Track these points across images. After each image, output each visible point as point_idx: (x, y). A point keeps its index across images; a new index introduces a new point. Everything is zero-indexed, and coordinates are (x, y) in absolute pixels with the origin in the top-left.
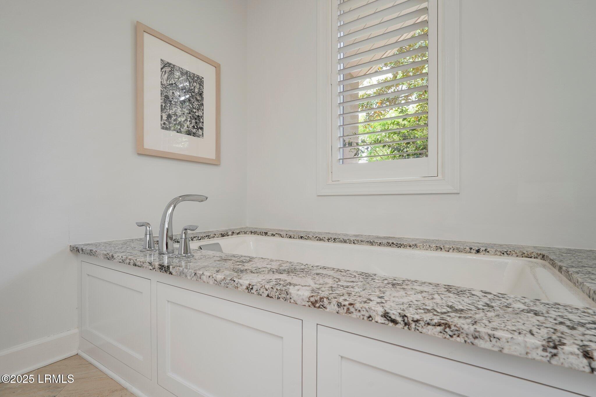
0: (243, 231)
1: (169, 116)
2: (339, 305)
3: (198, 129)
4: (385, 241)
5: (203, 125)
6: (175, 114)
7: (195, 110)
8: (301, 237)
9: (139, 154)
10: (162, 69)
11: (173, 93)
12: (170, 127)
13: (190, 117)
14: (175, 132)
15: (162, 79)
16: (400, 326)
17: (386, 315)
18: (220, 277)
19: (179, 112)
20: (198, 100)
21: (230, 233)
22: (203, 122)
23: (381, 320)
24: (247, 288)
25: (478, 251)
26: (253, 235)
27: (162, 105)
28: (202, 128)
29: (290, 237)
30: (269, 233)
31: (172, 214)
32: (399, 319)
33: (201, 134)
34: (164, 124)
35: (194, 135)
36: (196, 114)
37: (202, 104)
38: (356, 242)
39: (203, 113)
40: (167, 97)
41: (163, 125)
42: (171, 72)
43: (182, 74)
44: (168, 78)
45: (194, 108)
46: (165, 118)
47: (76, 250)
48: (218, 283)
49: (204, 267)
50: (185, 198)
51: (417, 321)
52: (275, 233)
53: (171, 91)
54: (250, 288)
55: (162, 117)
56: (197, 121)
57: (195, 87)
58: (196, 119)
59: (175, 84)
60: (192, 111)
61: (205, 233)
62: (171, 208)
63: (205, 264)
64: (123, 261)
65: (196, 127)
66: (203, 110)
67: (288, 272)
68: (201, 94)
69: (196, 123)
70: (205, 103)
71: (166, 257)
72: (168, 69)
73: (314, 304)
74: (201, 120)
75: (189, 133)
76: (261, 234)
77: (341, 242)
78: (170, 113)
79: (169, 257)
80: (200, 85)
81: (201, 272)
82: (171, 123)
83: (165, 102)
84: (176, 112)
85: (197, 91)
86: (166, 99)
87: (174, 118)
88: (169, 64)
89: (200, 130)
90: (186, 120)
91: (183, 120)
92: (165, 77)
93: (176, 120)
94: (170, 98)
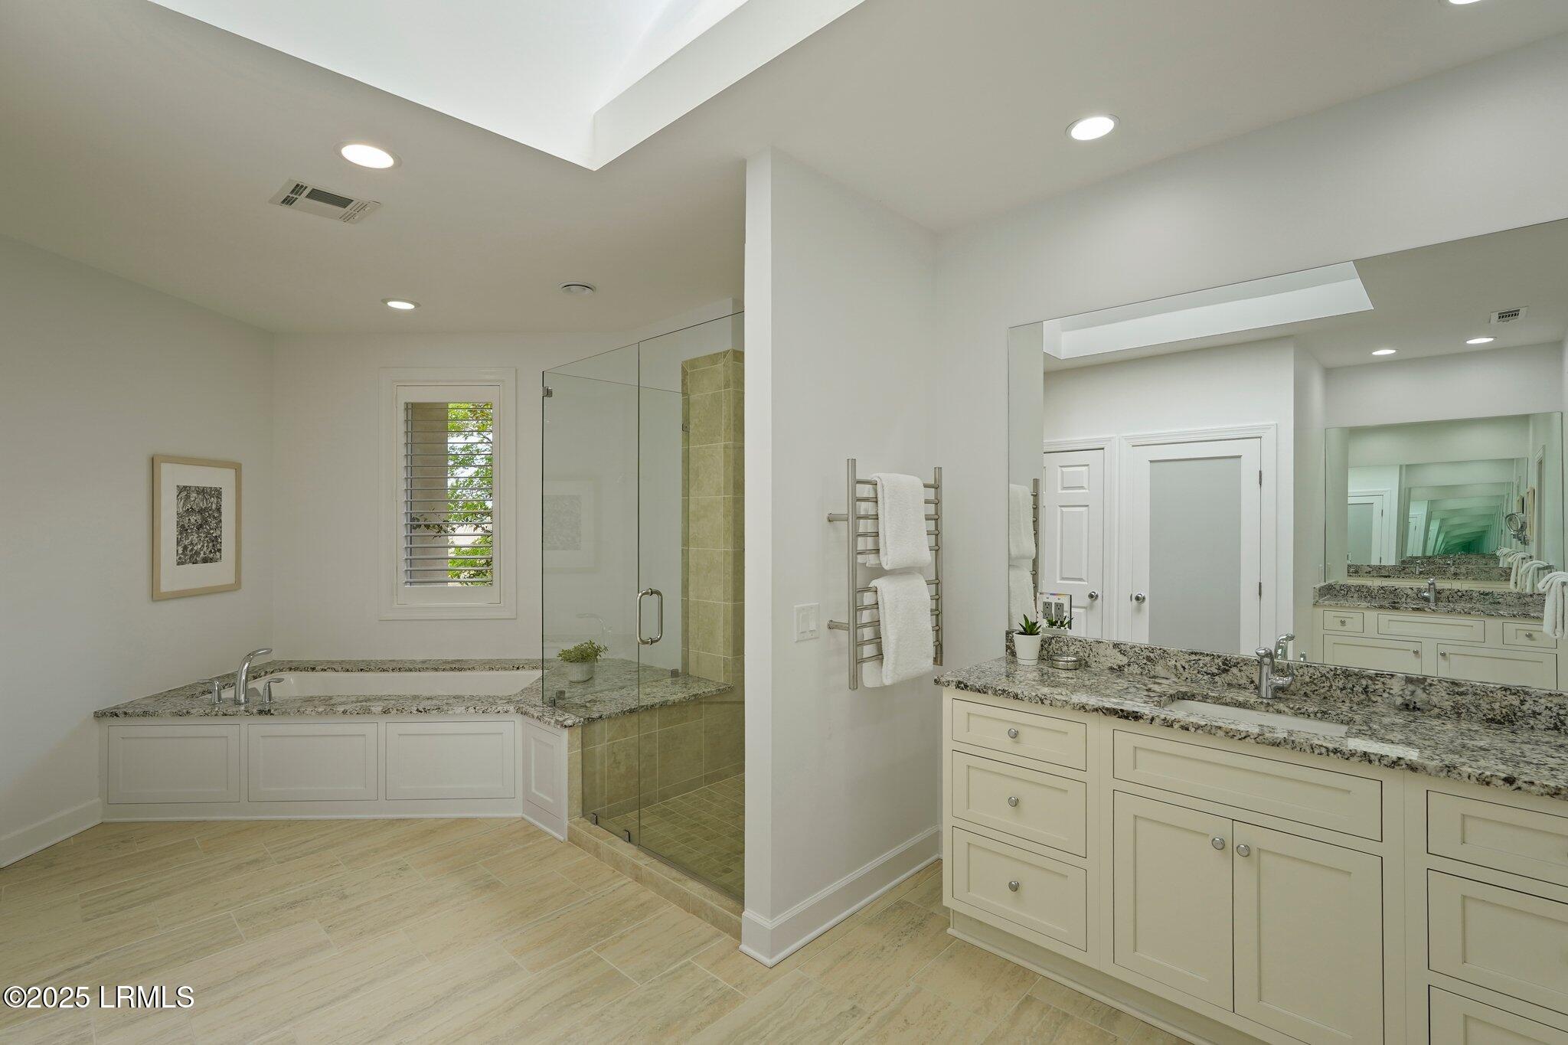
0: (277, 668)
1: (185, 548)
3: (215, 552)
4: (448, 666)
5: (221, 546)
6: (192, 544)
7: (212, 532)
8: (361, 670)
9: (155, 601)
10: (178, 496)
11: (189, 519)
12: (186, 560)
13: (207, 541)
14: (191, 565)
15: (178, 507)
19: (196, 540)
20: (215, 518)
22: (221, 542)
25: (518, 668)
26: (292, 672)
27: (178, 538)
28: (220, 550)
29: (348, 670)
33: (219, 556)
34: (180, 558)
35: (211, 561)
36: (214, 535)
37: (221, 521)
38: (421, 670)
39: (221, 532)
40: (183, 526)
41: (179, 561)
42: (188, 497)
43: (198, 493)
44: (184, 505)
45: (211, 529)
46: (180, 552)
47: (100, 715)
52: (326, 668)
53: (187, 518)
55: (177, 551)
56: (215, 543)
57: (211, 503)
58: (213, 541)
59: (191, 508)
60: (209, 533)
65: (213, 551)
66: (221, 528)
68: (219, 510)
69: (213, 545)
70: (223, 518)
72: (184, 494)
73: (384, 712)
74: (219, 540)
75: (205, 560)
76: (306, 669)
77: (406, 670)
78: (186, 543)
79: (253, 705)
80: (218, 498)
82: (188, 556)
83: (181, 533)
84: (191, 541)
85: (214, 506)
86: (183, 530)
87: (190, 548)
88: (185, 487)
89: (217, 553)
90: (203, 546)
91: (199, 547)
92: (182, 503)
93: (192, 549)
94: (186, 526)
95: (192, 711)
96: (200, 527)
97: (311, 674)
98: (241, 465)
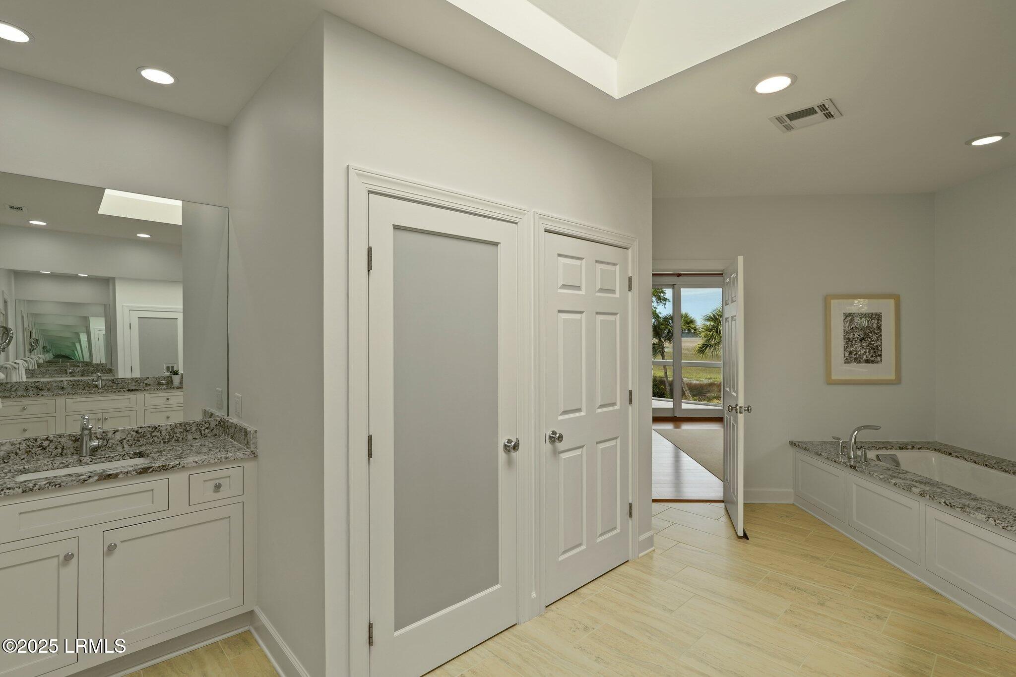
1: (851, 353)
2: (930, 497)
3: (876, 356)
5: (881, 353)
6: (856, 350)
7: (873, 343)
9: (828, 384)
10: (844, 320)
11: (854, 334)
12: (851, 361)
13: (869, 349)
14: (856, 363)
15: (844, 327)
16: (949, 507)
17: (945, 502)
18: (881, 477)
19: (859, 348)
20: (876, 333)
21: (910, 447)
22: (881, 350)
23: (943, 504)
24: (894, 484)
26: (936, 452)
27: (844, 346)
28: (880, 356)
30: (954, 454)
31: (856, 434)
32: (949, 504)
33: (880, 360)
34: (846, 359)
35: (873, 362)
36: (875, 345)
37: (881, 335)
39: (881, 343)
40: (848, 339)
41: (845, 361)
42: (852, 320)
43: (862, 317)
44: (849, 325)
45: (872, 341)
46: (847, 355)
47: (793, 444)
48: (881, 479)
49: (874, 471)
50: (866, 427)
51: (954, 506)
53: (852, 334)
54: (895, 484)
55: (844, 354)
56: (876, 350)
57: (873, 324)
58: (874, 349)
59: (855, 327)
60: (870, 344)
61: (883, 443)
62: (856, 433)
63: (876, 469)
64: (828, 458)
65: (874, 356)
66: (881, 340)
67: (925, 484)
68: (879, 328)
69: (875, 352)
70: (883, 334)
71: (852, 460)
72: (849, 319)
73: (921, 495)
74: (880, 349)
75: (867, 361)
78: (851, 350)
79: (854, 461)
80: (878, 320)
81: (872, 473)
82: (852, 357)
83: (847, 343)
84: (856, 348)
85: (875, 326)
86: (848, 341)
87: (855, 353)
88: (850, 314)
89: (878, 357)
90: (865, 352)
91: (862, 353)
92: (848, 324)
93: (856, 354)
94: (851, 339)
95: (823, 454)
96: (862, 340)
97: (948, 457)
98: (899, 295)
